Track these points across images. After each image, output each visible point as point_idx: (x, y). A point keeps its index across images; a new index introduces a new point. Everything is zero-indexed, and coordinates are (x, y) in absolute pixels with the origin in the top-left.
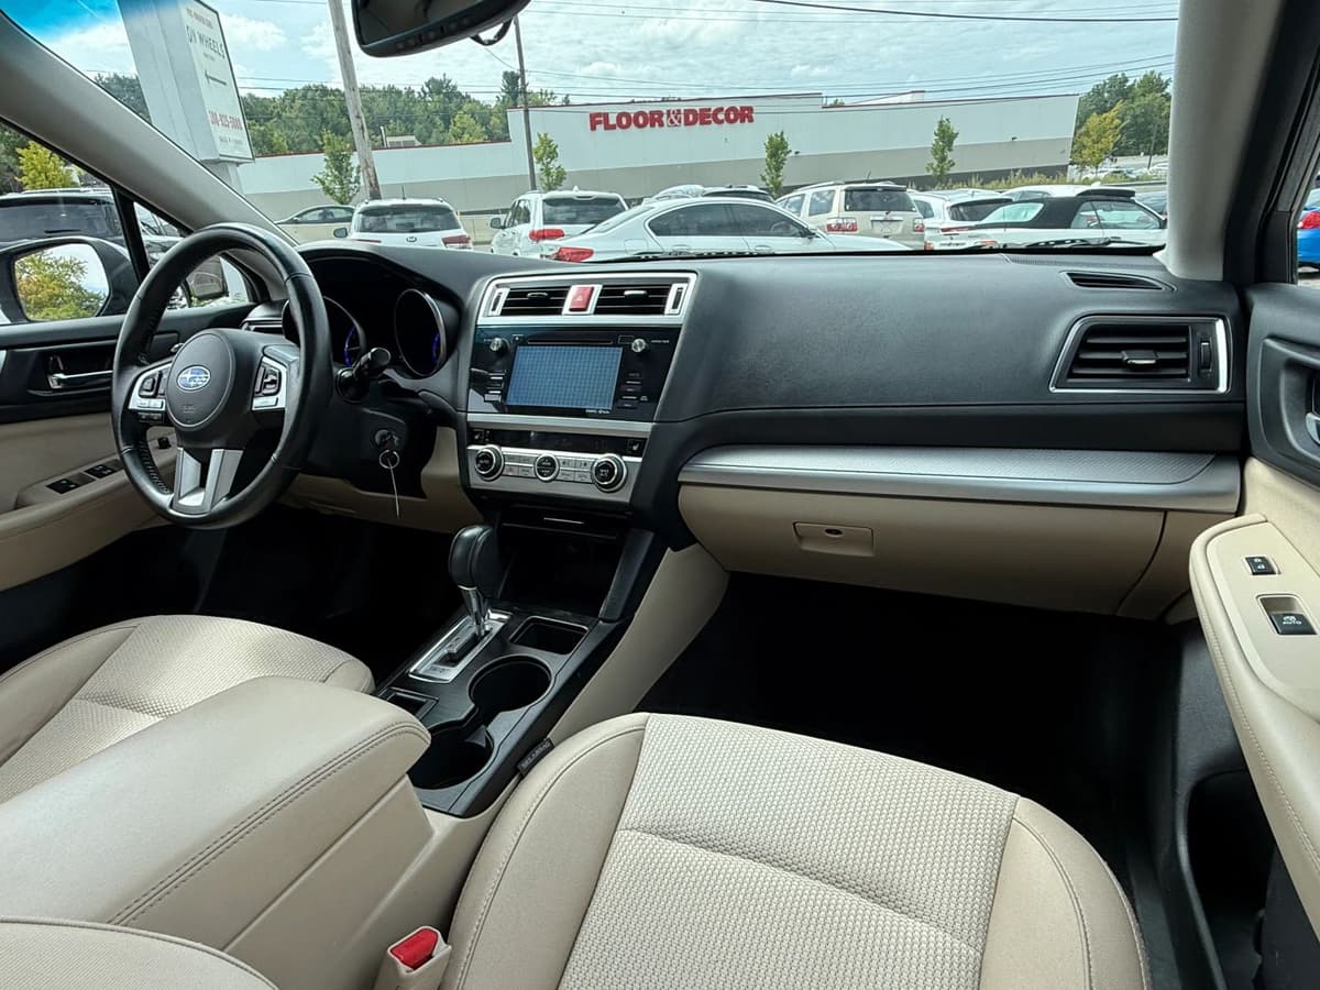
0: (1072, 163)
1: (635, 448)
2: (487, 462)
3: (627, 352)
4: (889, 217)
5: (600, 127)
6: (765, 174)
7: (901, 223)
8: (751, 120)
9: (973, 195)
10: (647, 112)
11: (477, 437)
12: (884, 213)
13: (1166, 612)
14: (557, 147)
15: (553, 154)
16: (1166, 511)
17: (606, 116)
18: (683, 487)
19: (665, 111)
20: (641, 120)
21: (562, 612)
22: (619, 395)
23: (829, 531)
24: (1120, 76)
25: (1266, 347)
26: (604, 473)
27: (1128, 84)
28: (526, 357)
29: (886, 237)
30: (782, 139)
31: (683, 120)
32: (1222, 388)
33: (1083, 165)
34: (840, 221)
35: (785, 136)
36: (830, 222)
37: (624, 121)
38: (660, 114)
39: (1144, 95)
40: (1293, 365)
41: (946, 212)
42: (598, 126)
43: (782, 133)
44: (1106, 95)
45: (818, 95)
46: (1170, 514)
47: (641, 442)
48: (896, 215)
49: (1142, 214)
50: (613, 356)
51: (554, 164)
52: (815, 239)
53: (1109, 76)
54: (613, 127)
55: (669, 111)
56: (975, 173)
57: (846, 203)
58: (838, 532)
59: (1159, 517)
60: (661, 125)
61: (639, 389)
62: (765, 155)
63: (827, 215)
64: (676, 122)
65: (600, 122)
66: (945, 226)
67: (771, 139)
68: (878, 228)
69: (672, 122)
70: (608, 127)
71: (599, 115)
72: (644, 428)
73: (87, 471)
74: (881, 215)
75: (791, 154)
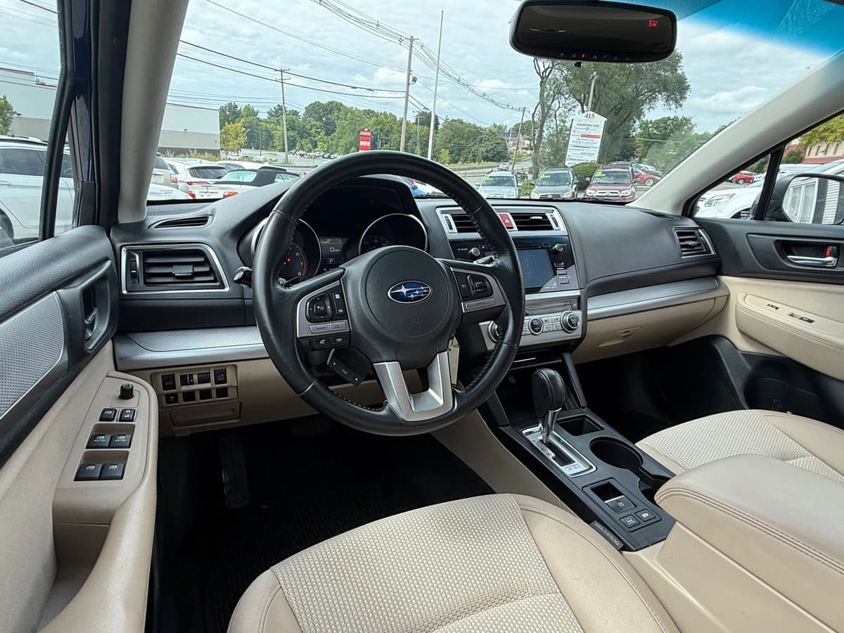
0: (222, 149)
1: (575, 305)
7: (163, 177)
9: (201, 162)
16: (715, 299)
24: (233, 104)
27: (238, 109)
30: (6, 102)
32: (713, 252)
33: (227, 151)
35: (7, 99)
39: (247, 116)
41: (188, 172)
43: (5, 97)
44: (228, 113)
45: (32, 74)
48: (157, 171)
53: (228, 102)
56: (169, 148)
66: (188, 181)
75: (16, 115)
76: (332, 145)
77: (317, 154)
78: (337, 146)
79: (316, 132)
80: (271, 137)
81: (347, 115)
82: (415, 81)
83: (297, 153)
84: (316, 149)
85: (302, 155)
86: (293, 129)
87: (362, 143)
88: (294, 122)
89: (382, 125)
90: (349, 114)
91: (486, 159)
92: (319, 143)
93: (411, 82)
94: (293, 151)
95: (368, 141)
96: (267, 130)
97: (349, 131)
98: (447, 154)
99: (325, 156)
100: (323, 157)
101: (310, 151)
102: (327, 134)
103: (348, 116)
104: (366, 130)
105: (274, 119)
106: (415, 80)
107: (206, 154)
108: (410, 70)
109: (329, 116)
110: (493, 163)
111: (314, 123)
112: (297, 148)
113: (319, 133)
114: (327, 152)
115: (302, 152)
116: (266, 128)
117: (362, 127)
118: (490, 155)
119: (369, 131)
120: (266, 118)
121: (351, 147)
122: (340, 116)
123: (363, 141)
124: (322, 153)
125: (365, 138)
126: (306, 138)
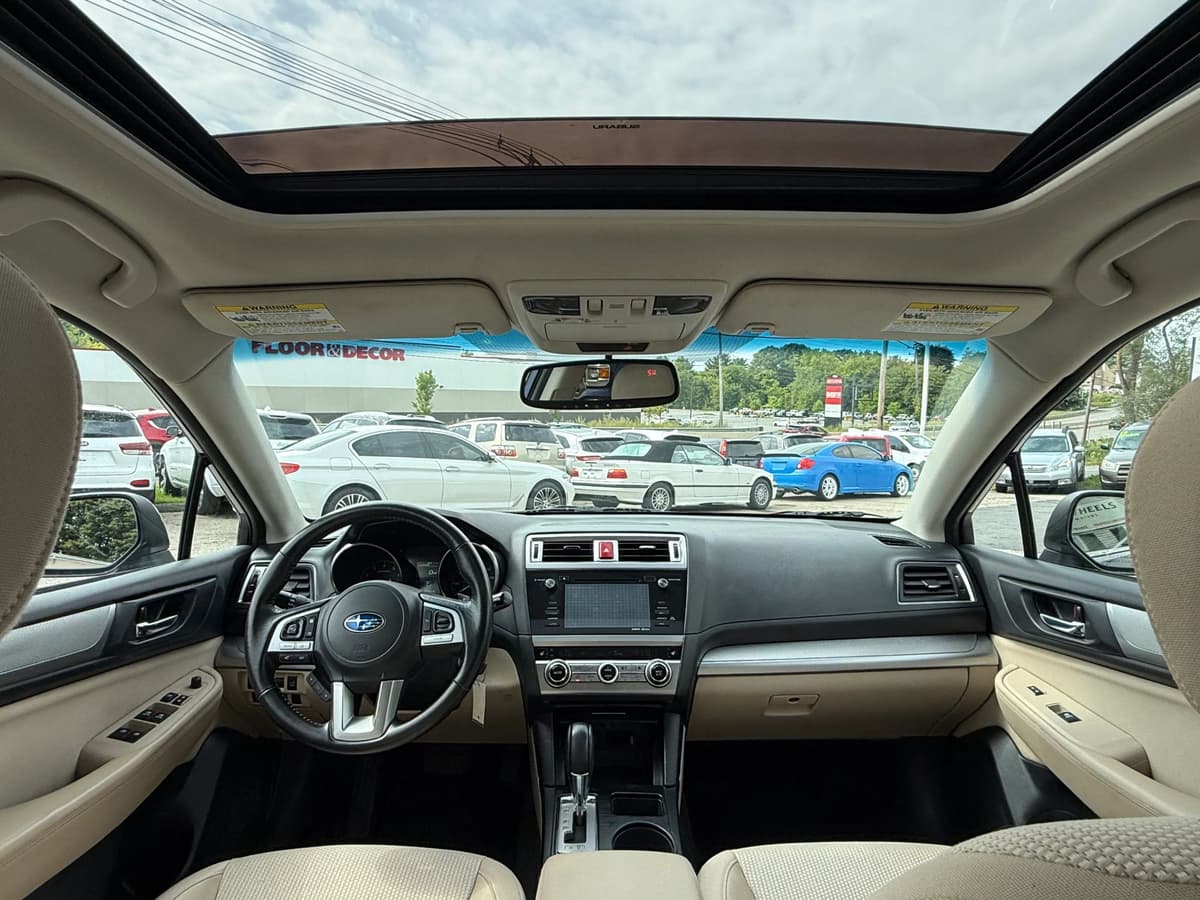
1: (673, 653)
2: (560, 673)
3: (653, 586)
4: (539, 446)
5: (262, 351)
6: (416, 402)
7: (549, 452)
8: (402, 359)
9: (596, 433)
10: (309, 344)
11: (542, 654)
12: (535, 443)
13: (954, 731)
16: (968, 667)
17: (269, 343)
18: (700, 679)
19: (325, 345)
20: (302, 349)
21: (634, 786)
22: (654, 616)
23: (791, 700)
25: (1000, 581)
26: (659, 674)
28: (573, 592)
29: (538, 462)
30: (431, 376)
31: (341, 353)
32: (973, 599)
33: (650, 413)
34: (503, 448)
35: (433, 374)
36: (494, 448)
37: (286, 348)
38: (321, 346)
40: (1024, 591)
41: (579, 445)
42: (260, 351)
43: (431, 372)
46: (971, 669)
47: (678, 649)
48: (543, 445)
49: (707, 452)
50: (642, 591)
52: (493, 463)
54: (275, 352)
55: (329, 345)
57: (506, 434)
58: (797, 699)
59: (966, 671)
60: (322, 354)
61: (668, 612)
62: (416, 387)
63: (491, 443)
64: (335, 353)
65: (262, 348)
66: (579, 455)
67: (421, 375)
68: (532, 455)
69: (331, 352)
70: (271, 351)
72: (678, 639)
73: (139, 717)
74: (534, 445)
75: (438, 388)
76: (789, 398)
77: (767, 411)
78: (796, 400)
79: (767, 383)
80: (707, 392)
83: (740, 411)
84: (767, 405)
85: (746, 414)
86: (736, 381)
87: (829, 395)
88: (738, 373)
89: (861, 368)
92: (770, 397)
94: (735, 409)
95: (839, 391)
96: (703, 385)
97: (812, 379)
99: (778, 414)
100: (776, 415)
101: (758, 408)
102: (782, 384)
103: (812, 360)
104: (836, 376)
105: (712, 371)
107: (622, 418)
109: (786, 362)
111: (764, 372)
112: (740, 405)
113: (770, 384)
114: (782, 407)
115: (747, 410)
116: (702, 381)
117: (832, 373)
119: (839, 377)
120: (703, 370)
121: (815, 400)
122: (801, 361)
123: (829, 391)
124: (774, 410)
125: (834, 388)
126: (754, 391)
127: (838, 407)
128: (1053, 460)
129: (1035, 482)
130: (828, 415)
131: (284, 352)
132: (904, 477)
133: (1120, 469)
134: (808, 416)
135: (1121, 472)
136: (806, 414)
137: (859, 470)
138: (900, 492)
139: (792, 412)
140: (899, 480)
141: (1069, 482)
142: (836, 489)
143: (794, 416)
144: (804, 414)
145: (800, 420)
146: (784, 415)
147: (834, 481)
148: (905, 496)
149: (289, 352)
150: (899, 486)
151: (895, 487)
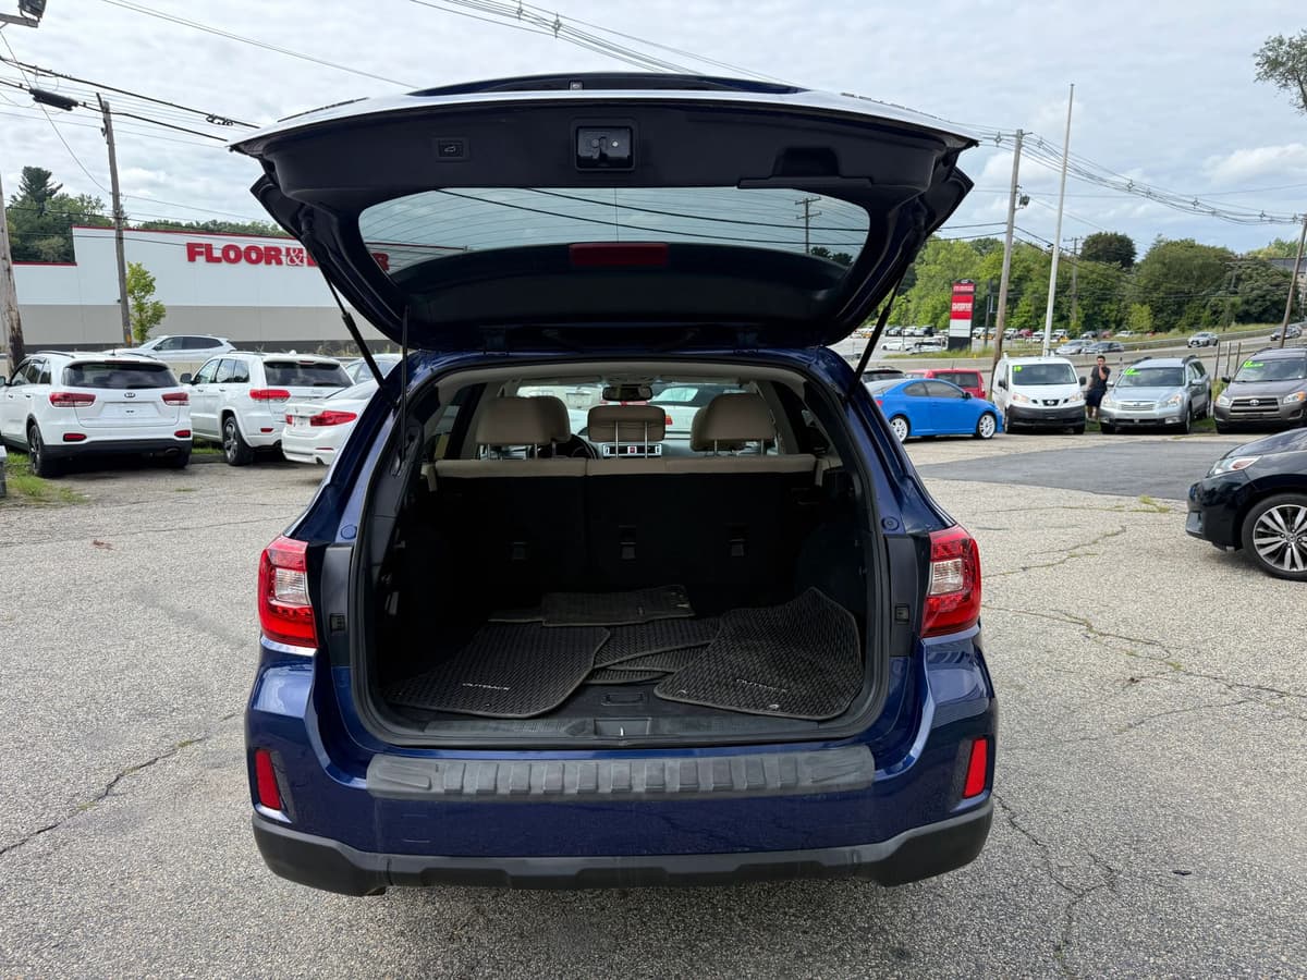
5: (201, 259)
10: (262, 247)
14: (154, 279)
15: (148, 287)
17: (209, 248)
19: (283, 249)
20: (254, 256)
31: (305, 260)
38: (278, 250)
42: (198, 258)
51: (150, 299)
54: (218, 260)
55: (288, 250)
60: (279, 262)
64: (297, 261)
65: (201, 253)
69: (292, 261)
70: (211, 259)
71: (200, 245)
78: (917, 312)
81: (938, 254)
82: (1026, 204)
87: (957, 306)
90: (943, 253)
91: (1244, 318)
93: (1017, 206)
95: (968, 301)
98: (1146, 314)
99: (892, 332)
103: (941, 256)
104: (965, 282)
106: (1025, 201)
108: (1016, 186)
110: (1263, 326)
114: (897, 324)
118: (1253, 309)
119: (969, 284)
121: (943, 312)
122: (925, 256)
123: (958, 301)
125: (960, 297)
127: (967, 323)
128: (1162, 395)
129: (1141, 421)
130: (953, 334)
131: (229, 261)
132: (989, 418)
133: (1233, 405)
134: (932, 335)
135: (1234, 408)
136: (929, 332)
137: (935, 410)
138: (983, 434)
139: (908, 330)
140: (982, 421)
141: (1178, 421)
142: (905, 432)
143: (912, 335)
144: (926, 332)
145: (920, 340)
146: (899, 334)
147: (903, 423)
148: (991, 438)
149: (237, 260)
150: (983, 427)
151: (978, 427)
